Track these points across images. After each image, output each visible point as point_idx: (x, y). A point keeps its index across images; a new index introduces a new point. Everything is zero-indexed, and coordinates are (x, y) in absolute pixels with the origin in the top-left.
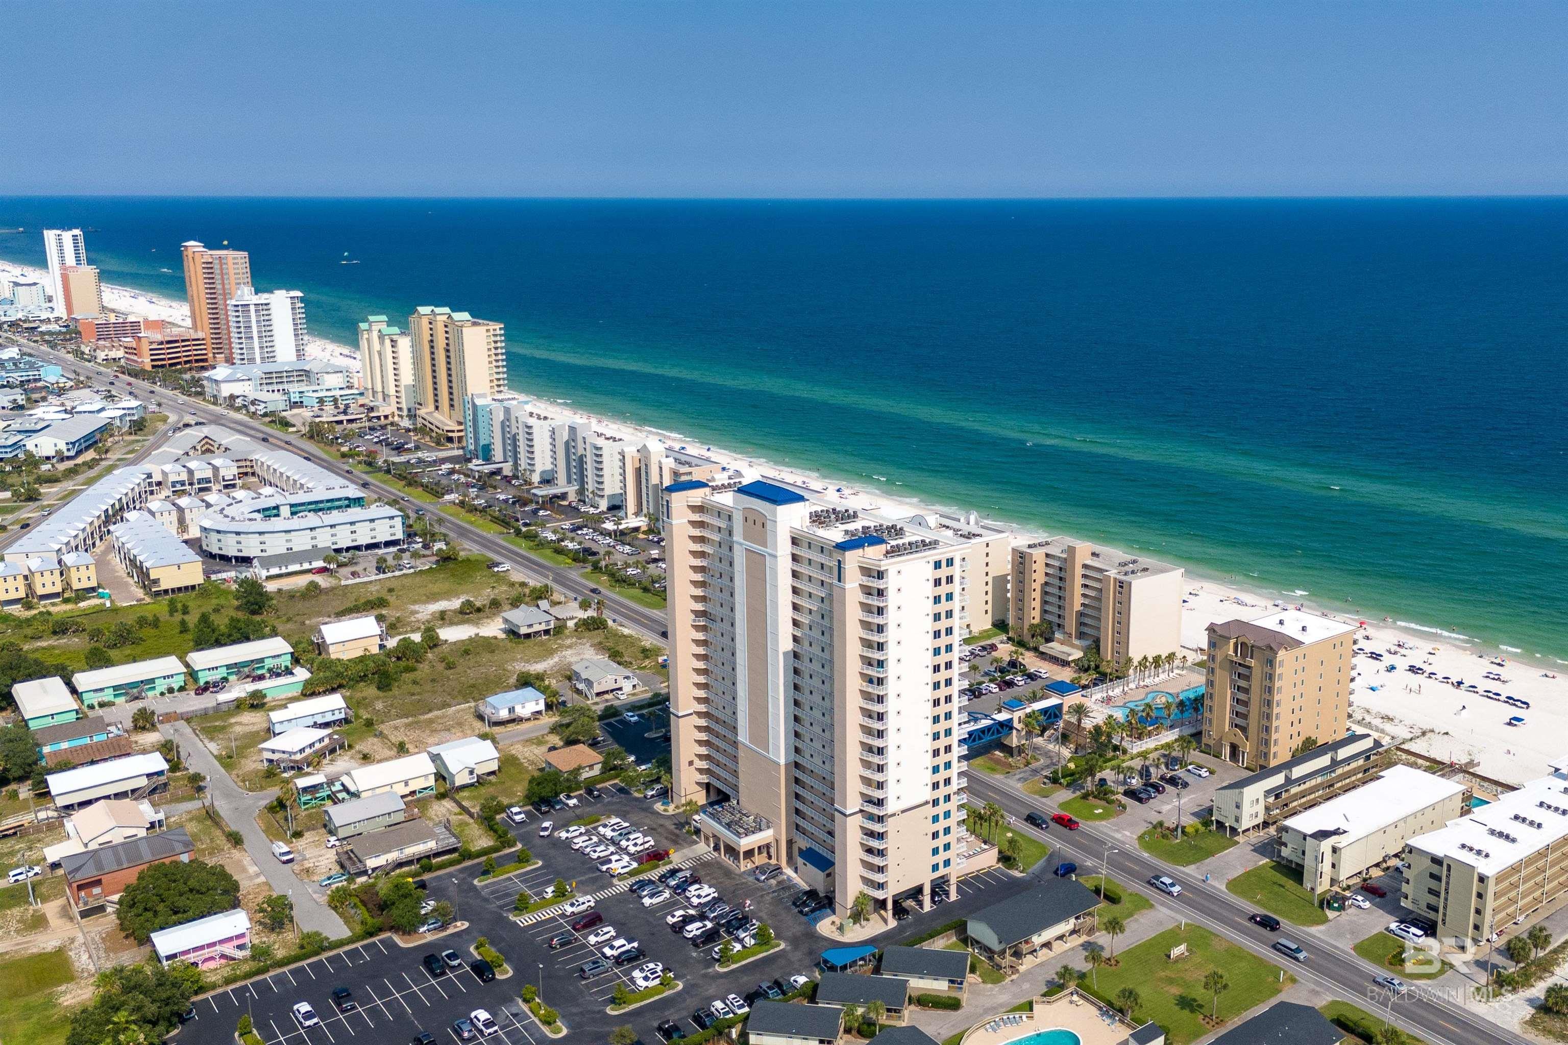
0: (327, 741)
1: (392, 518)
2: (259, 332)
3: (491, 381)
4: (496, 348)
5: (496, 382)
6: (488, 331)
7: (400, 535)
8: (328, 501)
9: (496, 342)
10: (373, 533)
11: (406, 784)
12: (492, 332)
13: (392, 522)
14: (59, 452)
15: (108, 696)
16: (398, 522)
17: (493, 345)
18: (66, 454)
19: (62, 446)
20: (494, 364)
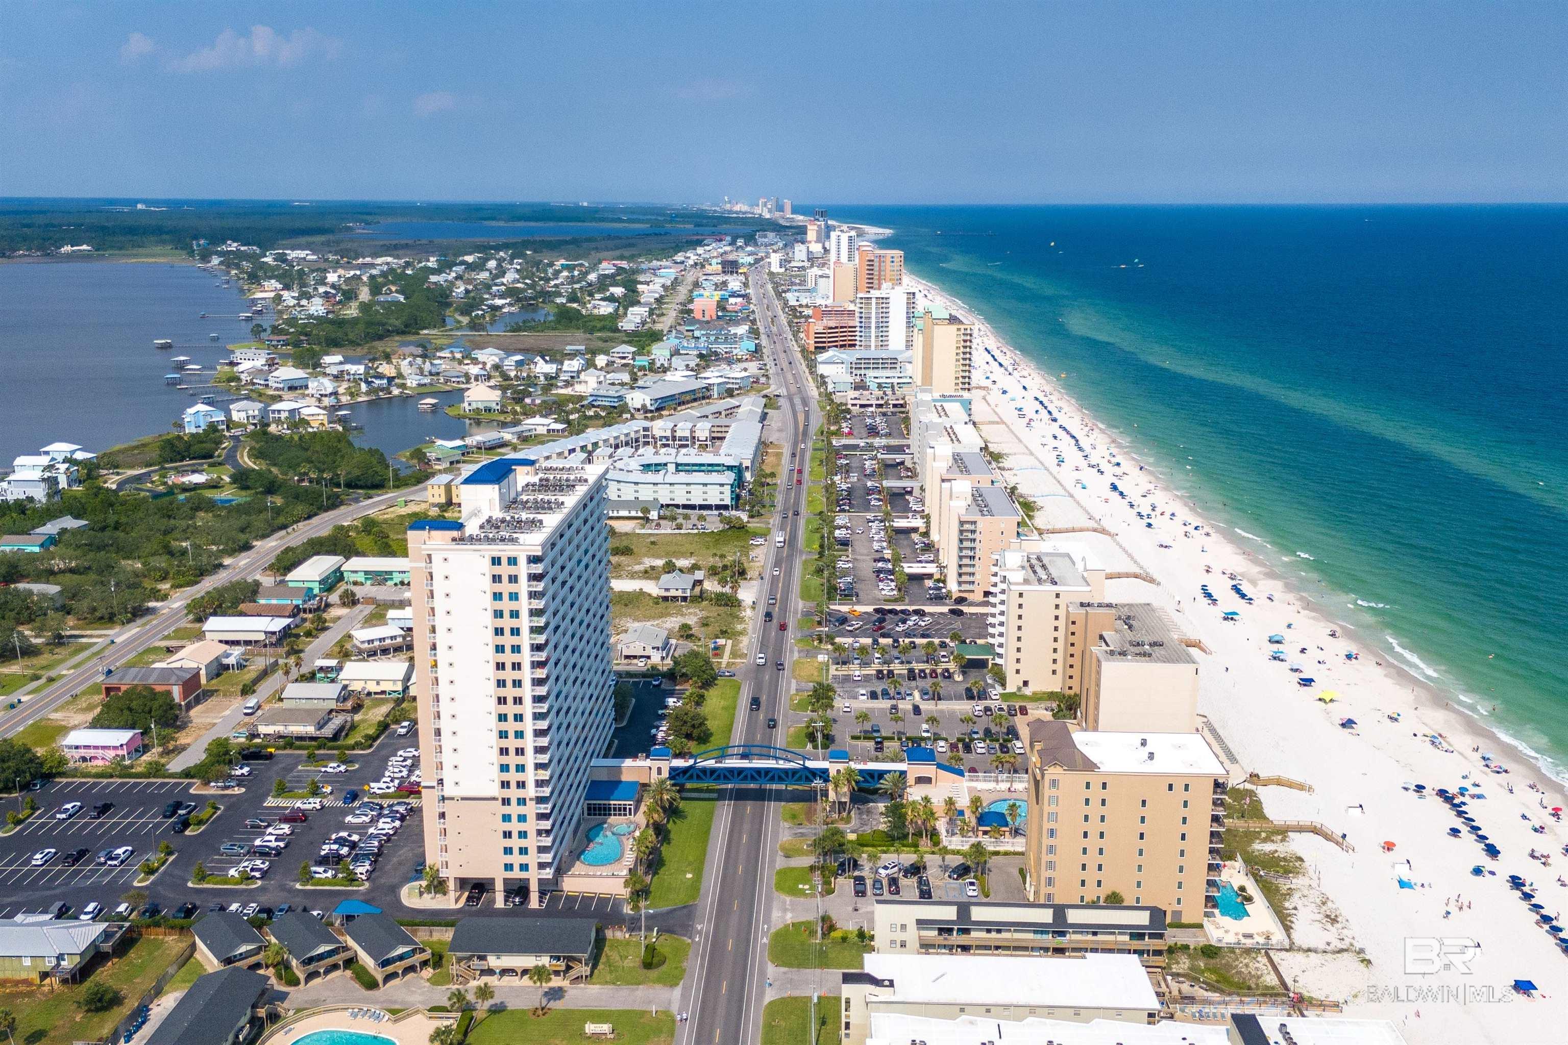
0: (400, 640)
1: (722, 485)
2: (877, 322)
3: (957, 378)
4: (965, 347)
5: (961, 380)
6: (959, 329)
7: (728, 501)
9: (965, 341)
10: (705, 496)
11: (378, 683)
12: (963, 331)
13: (722, 489)
14: (644, 406)
15: (360, 578)
16: (727, 490)
17: (962, 344)
18: (649, 408)
19: (648, 403)
20: (962, 362)
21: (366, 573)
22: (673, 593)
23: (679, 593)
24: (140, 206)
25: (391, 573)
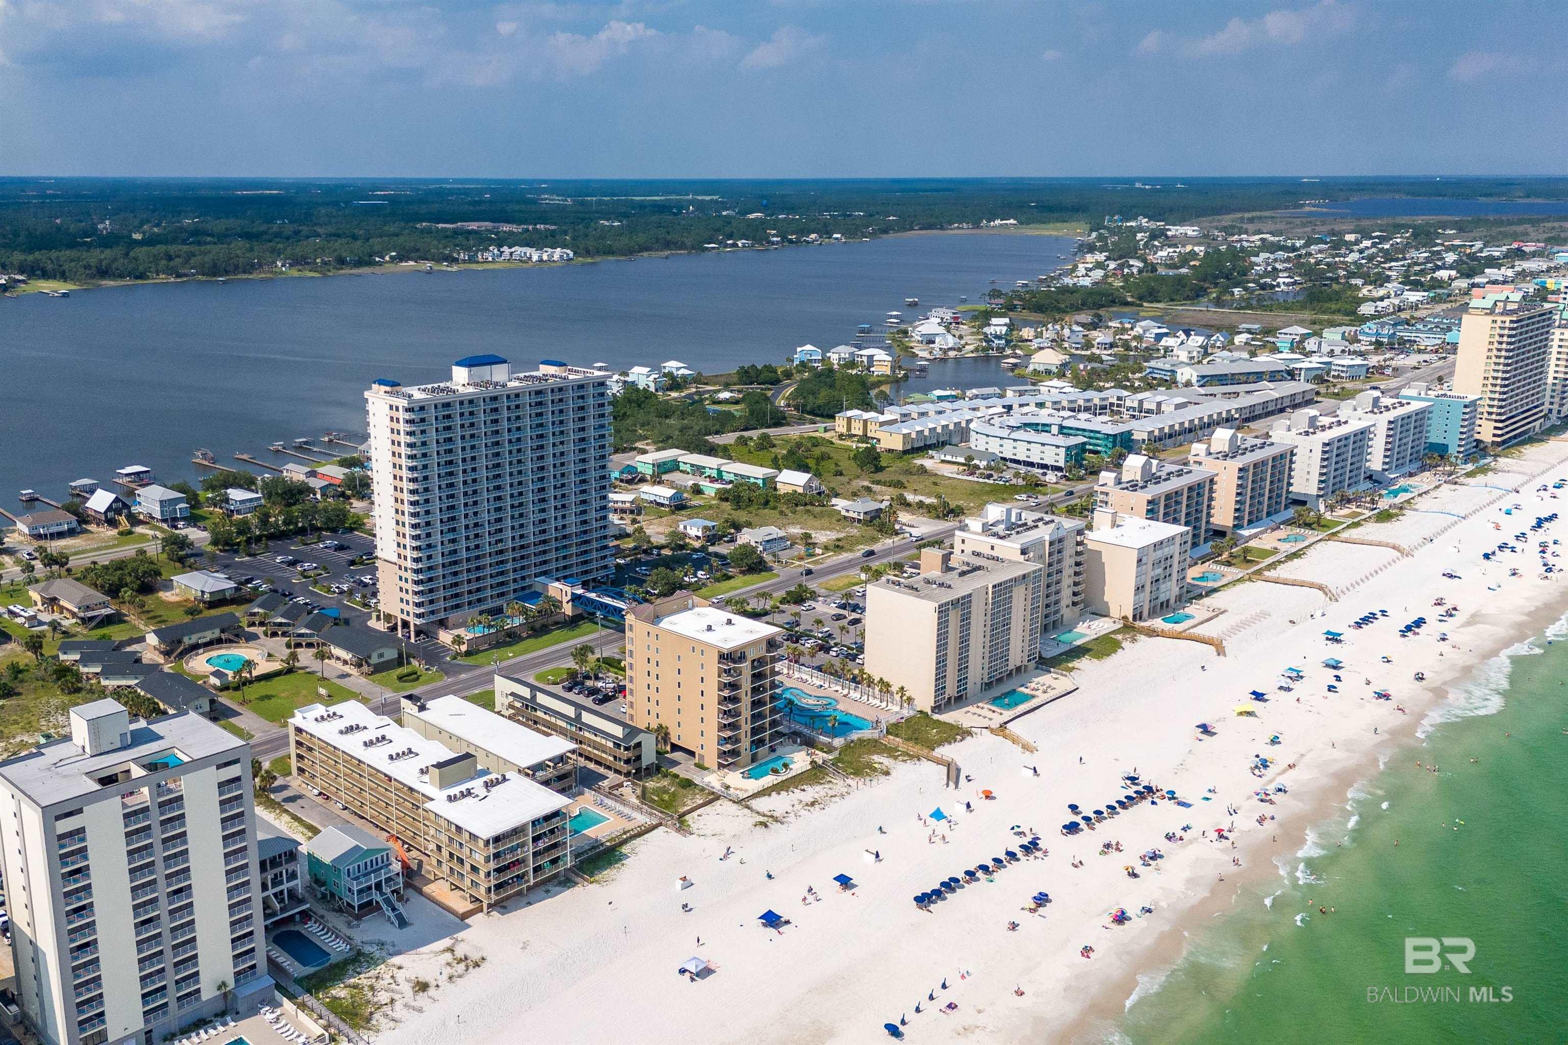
1: (1058, 447)
3: (1486, 378)
4: (1501, 343)
5: (1491, 381)
6: (1494, 322)
7: (1061, 464)
8: (1092, 431)
9: (1502, 336)
10: (1042, 455)
12: (1499, 324)
13: (1058, 451)
16: (1062, 452)
17: (1497, 338)
20: (1494, 359)
21: (692, 465)
22: (851, 514)
23: (855, 515)
24: (1138, 185)
25: (704, 468)
